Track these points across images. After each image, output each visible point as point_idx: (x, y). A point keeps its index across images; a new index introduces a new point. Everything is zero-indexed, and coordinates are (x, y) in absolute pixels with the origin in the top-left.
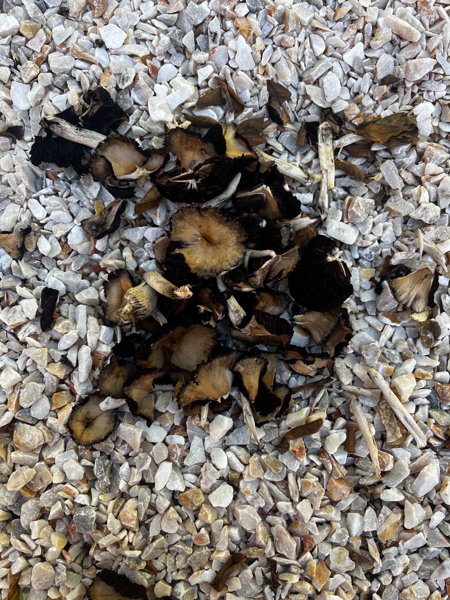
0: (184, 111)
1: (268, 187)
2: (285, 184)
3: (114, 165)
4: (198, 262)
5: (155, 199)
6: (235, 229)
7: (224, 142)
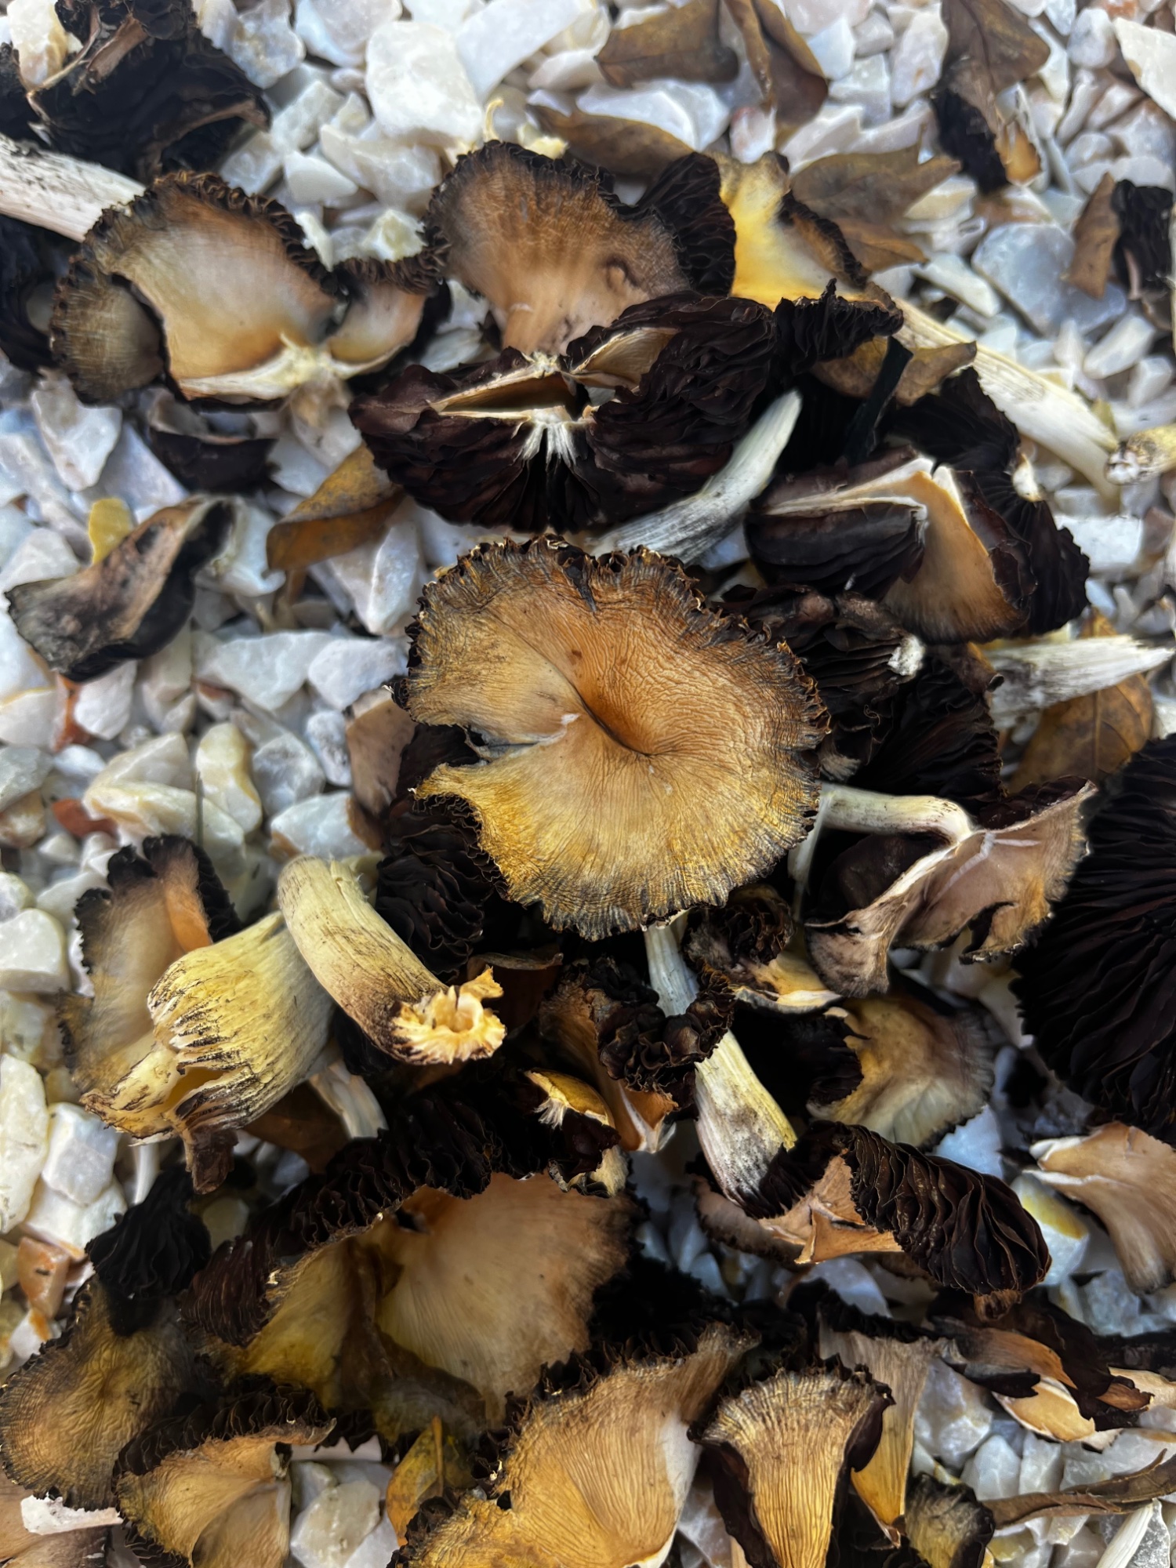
0: (538, 98)
1: (945, 471)
2: (1019, 462)
3: (173, 326)
4: (551, 843)
5: (368, 502)
6: (768, 680)
7: (724, 236)
